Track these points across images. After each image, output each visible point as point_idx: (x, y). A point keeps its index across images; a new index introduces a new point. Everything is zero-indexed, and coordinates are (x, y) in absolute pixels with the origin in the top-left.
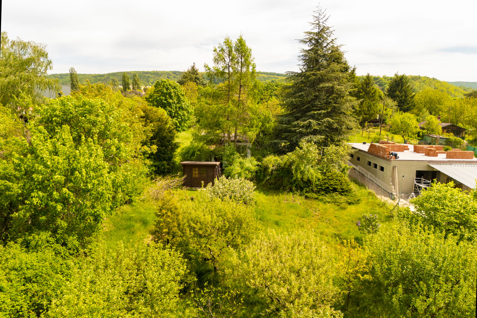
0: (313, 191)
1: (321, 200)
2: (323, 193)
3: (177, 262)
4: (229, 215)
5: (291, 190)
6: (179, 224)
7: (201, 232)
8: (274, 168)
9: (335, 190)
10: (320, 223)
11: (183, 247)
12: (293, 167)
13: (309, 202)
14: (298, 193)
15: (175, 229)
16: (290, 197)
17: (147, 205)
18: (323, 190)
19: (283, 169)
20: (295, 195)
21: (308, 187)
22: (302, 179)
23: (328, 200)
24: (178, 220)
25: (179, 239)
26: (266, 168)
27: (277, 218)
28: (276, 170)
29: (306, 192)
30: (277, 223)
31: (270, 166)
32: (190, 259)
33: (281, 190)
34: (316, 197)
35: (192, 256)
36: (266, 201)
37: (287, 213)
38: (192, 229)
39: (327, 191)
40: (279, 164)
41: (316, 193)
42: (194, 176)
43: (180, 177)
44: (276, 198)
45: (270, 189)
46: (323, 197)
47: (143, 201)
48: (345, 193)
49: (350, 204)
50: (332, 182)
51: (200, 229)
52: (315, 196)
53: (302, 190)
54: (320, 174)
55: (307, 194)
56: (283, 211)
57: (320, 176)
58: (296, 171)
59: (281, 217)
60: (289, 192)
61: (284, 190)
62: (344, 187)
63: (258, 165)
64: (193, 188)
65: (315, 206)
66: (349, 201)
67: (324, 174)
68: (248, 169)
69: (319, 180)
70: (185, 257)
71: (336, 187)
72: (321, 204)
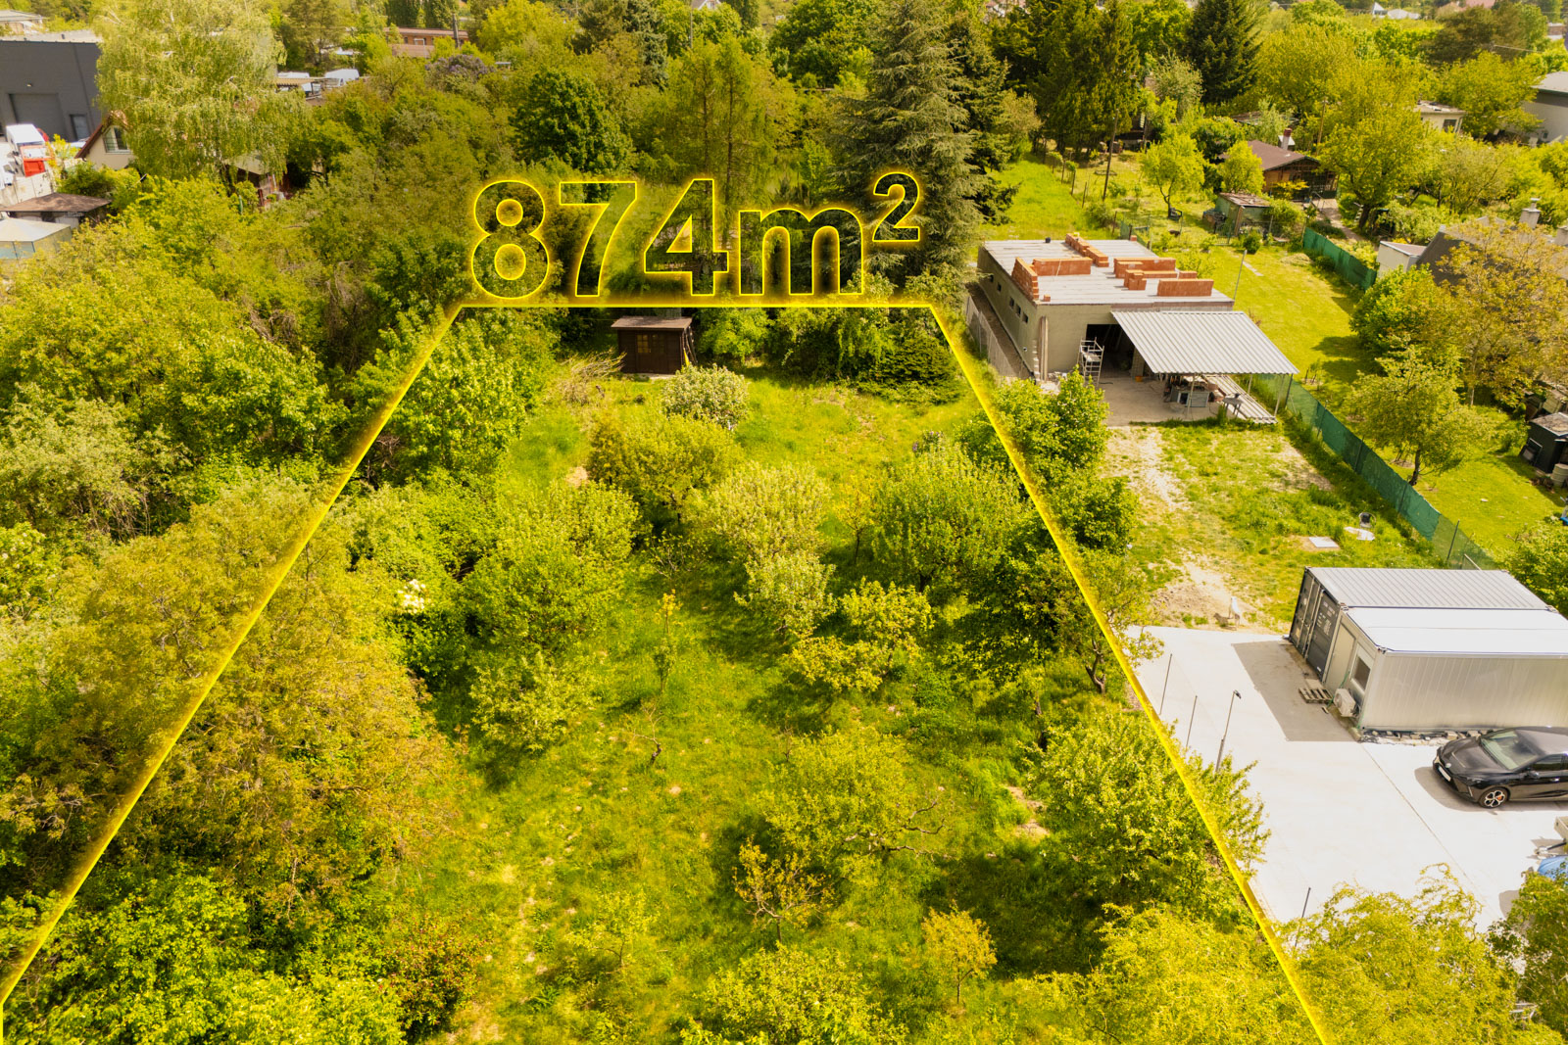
0: (874, 377)
1: (885, 398)
2: (892, 381)
3: (626, 506)
4: (694, 443)
5: (833, 377)
6: (624, 457)
7: (655, 468)
8: (800, 332)
9: (915, 376)
10: (868, 443)
11: (632, 487)
12: (840, 332)
13: (863, 399)
14: (847, 381)
15: (620, 464)
16: (828, 391)
17: (558, 414)
18: (894, 376)
19: (817, 333)
20: (839, 388)
21: (868, 368)
22: (857, 352)
23: (898, 397)
24: (622, 451)
25: (626, 477)
26: (785, 333)
27: (792, 435)
28: (804, 337)
29: (864, 380)
30: (790, 446)
31: (793, 329)
32: (642, 504)
33: (814, 377)
34: (878, 390)
35: (645, 499)
36: (779, 402)
37: (814, 425)
38: (642, 463)
39: (900, 378)
40: (810, 323)
41: (879, 382)
42: (640, 351)
43: (614, 357)
44: (800, 394)
45: (793, 373)
46: (890, 391)
47: (549, 403)
48: (937, 381)
49: (938, 403)
50: (911, 360)
51: (654, 463)
52: (877, 388)
53: (854, 374)
54: (891, 342)
55: (861, 385)
56: (807, 422)
57: (891, 346)
58: (845, 338)
59: (800, 434)
60: (828, 381)
61: (820, 376)
62: (935, 369)
63: (768, 326)
64: (641, 376)
65: (871, 409)
66: (938, 397)
67: (899, 342)
68: (748, 336)
69: (888, 354)
70: (635, 499)
71: (918, 369)
72: (882, 404)
